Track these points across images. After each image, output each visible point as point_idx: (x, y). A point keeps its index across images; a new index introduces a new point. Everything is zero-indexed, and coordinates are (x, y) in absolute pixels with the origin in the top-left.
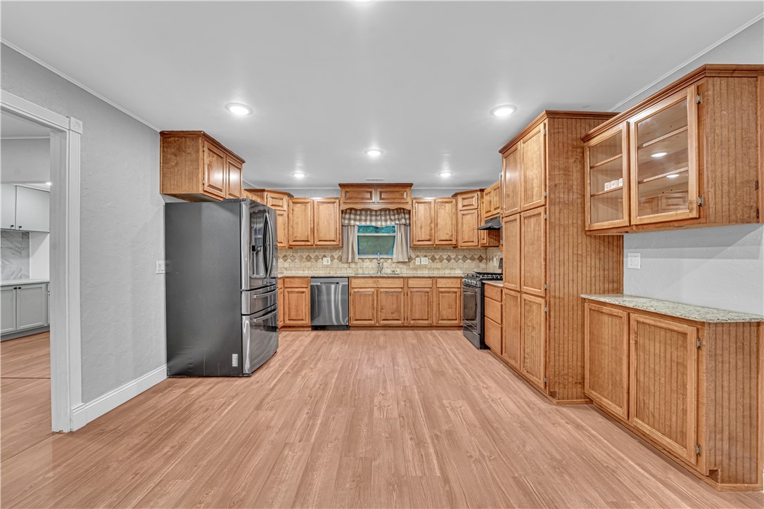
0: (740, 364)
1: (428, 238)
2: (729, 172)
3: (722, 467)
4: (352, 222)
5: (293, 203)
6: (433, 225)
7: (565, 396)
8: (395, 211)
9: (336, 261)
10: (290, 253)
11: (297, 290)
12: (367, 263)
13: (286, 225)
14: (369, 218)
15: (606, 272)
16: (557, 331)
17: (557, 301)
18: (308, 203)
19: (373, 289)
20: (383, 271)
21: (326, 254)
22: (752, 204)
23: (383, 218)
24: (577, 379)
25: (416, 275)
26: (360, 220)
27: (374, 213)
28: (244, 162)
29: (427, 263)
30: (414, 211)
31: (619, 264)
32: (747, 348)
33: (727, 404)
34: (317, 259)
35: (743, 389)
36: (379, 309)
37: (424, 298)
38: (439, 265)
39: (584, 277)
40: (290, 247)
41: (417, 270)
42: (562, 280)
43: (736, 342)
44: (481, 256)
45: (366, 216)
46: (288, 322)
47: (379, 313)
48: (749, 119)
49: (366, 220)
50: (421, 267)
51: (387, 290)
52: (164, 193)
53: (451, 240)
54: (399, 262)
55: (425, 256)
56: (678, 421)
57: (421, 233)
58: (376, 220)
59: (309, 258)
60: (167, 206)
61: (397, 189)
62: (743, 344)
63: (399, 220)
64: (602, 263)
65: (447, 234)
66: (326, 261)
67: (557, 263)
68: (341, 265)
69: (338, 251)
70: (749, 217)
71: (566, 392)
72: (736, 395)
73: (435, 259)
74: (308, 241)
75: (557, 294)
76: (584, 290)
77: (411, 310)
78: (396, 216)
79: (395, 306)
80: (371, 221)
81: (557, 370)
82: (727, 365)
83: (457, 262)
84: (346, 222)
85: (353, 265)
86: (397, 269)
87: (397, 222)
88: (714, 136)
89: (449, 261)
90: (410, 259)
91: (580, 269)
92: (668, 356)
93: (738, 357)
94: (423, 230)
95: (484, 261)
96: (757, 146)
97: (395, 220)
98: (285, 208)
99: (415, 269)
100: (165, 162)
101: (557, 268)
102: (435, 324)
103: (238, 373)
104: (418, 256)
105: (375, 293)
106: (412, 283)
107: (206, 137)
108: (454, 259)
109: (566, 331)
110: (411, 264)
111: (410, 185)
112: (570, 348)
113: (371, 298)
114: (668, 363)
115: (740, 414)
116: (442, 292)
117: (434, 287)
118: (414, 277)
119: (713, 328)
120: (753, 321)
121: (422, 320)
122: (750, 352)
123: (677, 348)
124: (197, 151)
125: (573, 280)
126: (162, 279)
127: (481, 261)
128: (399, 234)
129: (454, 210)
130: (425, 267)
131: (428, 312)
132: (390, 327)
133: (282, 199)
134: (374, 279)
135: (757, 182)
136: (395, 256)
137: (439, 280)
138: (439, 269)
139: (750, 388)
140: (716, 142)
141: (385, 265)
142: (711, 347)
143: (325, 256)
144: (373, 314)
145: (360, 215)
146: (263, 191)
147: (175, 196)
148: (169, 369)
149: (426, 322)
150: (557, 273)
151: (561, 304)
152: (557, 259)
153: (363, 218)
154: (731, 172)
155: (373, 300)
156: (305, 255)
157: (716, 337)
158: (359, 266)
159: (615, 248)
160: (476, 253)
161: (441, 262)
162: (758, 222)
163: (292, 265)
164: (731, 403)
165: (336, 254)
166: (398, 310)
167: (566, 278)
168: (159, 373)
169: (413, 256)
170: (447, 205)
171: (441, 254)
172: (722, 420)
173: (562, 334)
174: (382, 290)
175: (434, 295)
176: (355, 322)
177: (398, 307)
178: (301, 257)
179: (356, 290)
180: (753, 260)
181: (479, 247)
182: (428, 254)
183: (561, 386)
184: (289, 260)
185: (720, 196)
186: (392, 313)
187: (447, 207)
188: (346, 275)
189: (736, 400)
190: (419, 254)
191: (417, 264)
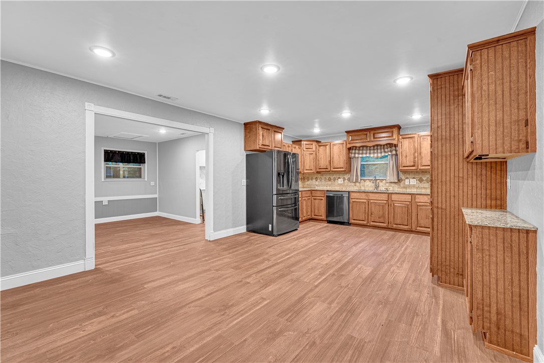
0: (508, 260)
1: (412, 164)
2: (496, 116)
3: (490, 332)
4: (357, 155)
5: (319, 146)
6: (416, 154)
7: (448, 281)
8: (388, 146)
9: (346, 181)
10: (319, 176)
11: (318, 198)
12: (368, 183)
13: (315, 160)
14: (368, 151)
15: (488, 191)
16: (440, 232)
17: (440, 211)
18: (327, 145)
19: (365, 201)
20: (380, 189)
21: (340, 176)
22: (521, 138)
23: (379, 151)
24: (458, 271)
25: (406, 192)
26: (362, 154)
27: (372, 148)
28: (284, 129)
29: (415, 184)
30: (400, 144)
31: (503, 185)
32: (515, 249)
33: (495, 287)
34: (335, 180)
35: (512, 279)
36: (370, 214)
37: (404, 209)
38: (426, 185)
39: (465, 194)
40: (318, 173)
41: (406, 189)
42: (444, 195)
43: (504, 243)
46: (313, 216)
47: (369, 217)
48: (518, 72)
49: (366, 153)
50: (409, 186)
51: (376, 201)
52: (245, 150)
54: (391, 182)
55: (414, 178)
57: (407, 160)
58: (374, 153)
59: (330, 180)
60: (247, 155)
61: (386, 130)
62: (511, 245)
63: (391, 151)
64: (484, 184)
66: (340, 181)
67: (440, 183)
68: (350, 184)
69: (347, 175)
70: (518, 148)
71: (448, 278)
72: (504, 283)
73: (423, 180)
74: (327, 169)
75: (440, 206)
76: (465, 204)
77: (394, 217)
78: (389, 149)
79: (381, 213)
80: (370, 153)
81: (439, 261)
82: (495, 259)
84: (353, 155)
85: (358, 184)
86: (389, 187)
87: (390, 153)
88: (481, 92)
90: (399, 180)
91: (461, 188)
93: (506, 254)
94: (408, 158)
96: (527, 92)
97: (388, 152)
98: (314, 149)
99: (405, 187)
100: (246, 136)
101: (440, 186)
102: (414, 230)
103: (271, 234)
104: (407, 178)
105: (367, 203)
106: (394, 197)
107: (260, 122)
109: (448, 233)
110: (402, 184)
112: (452, 246)
113: (364, 206)
115: (508, 297)
116: (420, 206)
117: (413, 201)
118: (396, 193)
119: (479, 230)
120: (514, 227)
121: (403, 225)
122: (519, 253)
124: (256, 130)
125: (454, 196)
126: (245, 188)
128: (391, 162)
130: (414, 186)
131: (408, 219)
132: (379, 227)
133: (312, 144)
134: (366, 194)
135: (527, 121)
136: (388, 178)
137: (417, 196)
139: (519, 280)
140: (483, 96)
141: (381, 184)
142: (478, 243)
143: (339, 178)
144: (365, 217)
145: (362, 150)
146: (301, 141)
147: (251, 150)
148: (247, 228)
149: (406, 227)
150: (440, 190)
151: (444, 213)
152: (440, 180)
153: (364, 152)
154: (498, 116)
155: (365, 208)
156: (328, 177)
157: (482, 237)
158: (361, 184)
159: (498, 172)
162: (527, 152)
163: (320, 183)
164: (499, 287)
165: (347, 177)
166: (383, 216)
167: (448, 194)
168: (243, 229)
169: (403, 178)
172: (490, 298)
173: (444, 235)
174: (372, 201)
175: (413, 208)
176: (353, 221)
177: (383, 214)
178: (325, 178)
179: (354, 200)
182: (417, 176)
183: (444, 273)
184: (319, 180)
185: (487, 135)
186: (379, 218)
188: (347, 190)
189: (504, 286)
190: (408, 176)
191: (406, 184)
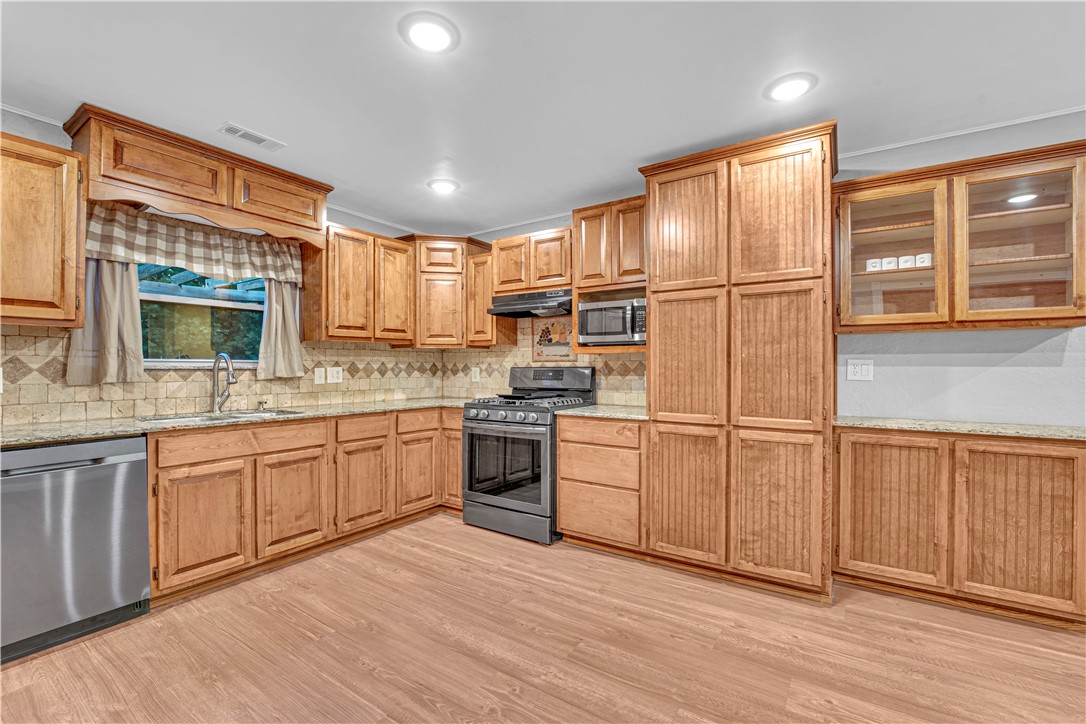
1: (360, 321)
4: (120, 252)
6: (370, 294)
9: (33, 379)
12: (171, 385)
14: (182, 249)
19: (240, 463)
23: (229, 256)
26: (149, 249)
27: (199, 237)
29: (340, 380)
30: (331, 254)
36: (261, 514)
37: (372, 462)
38: (363, 384)
41: (317, 398)
44: (434, 365)
45: (174, 240)
47: (259, 527)
49: (171, 253)
50: (327, 389)
53: (404, 331)
54: (272, 380)
55: (337, 364)
56: (1055, 569)
57: (346, 308)
61: (292, 187)
63: (277, 267)
65: (397, 317)
68: (62, 393)
69: (43, 345)
73: (357, 370)
77: (346, 497)
78: (271, 259)
79: (305, 497)
80: (189, 257)
83: (397, 376)
86: (265, 398)
87: (272, 275)
89: (383, 373)
92: (1035, 490)
94: (350, 303)
95: (439, 373)
97: (265, 266)
99: (312, 394)
102: (394, 517)
104: (319, 364)
105: (248, 471)
106: (345, 429)
108: (393, 370)
110: (303, 382)
111: (325, 189)
113: (233, 490)
114: (1035, 499)
116: (407, 443)
117: (392, 433)
121: (370, 514)
123: (1052, 479)
127: (434, 374)
128: (276, 307)
129: (410, 269)
130: (336, 388)
131: (381, 491)
134: (242, 431)
136: (262, 363)
137: (402, 416)
138: (362, 392)
144: (240, 536)
145: (150, 232)
149: (377, 517)
153: (161, 244)
155: (240, 495)
158: (138, 392)
160: (428, 359)
161: (368, 376)
165: (36, 354)
166: (314, 506)
169: (310, 364)
170: (397, 254)
171: (368, 359)
174: (268, 459)
176: (176, 579)
177: (315, 497)
179: (178, 473)
180: (1054, 368)
181: (464, 346)
182: (343, 359)
186: (298, 518)
187: (398, 259)
190: (322, 358)
191: (317, 382)
